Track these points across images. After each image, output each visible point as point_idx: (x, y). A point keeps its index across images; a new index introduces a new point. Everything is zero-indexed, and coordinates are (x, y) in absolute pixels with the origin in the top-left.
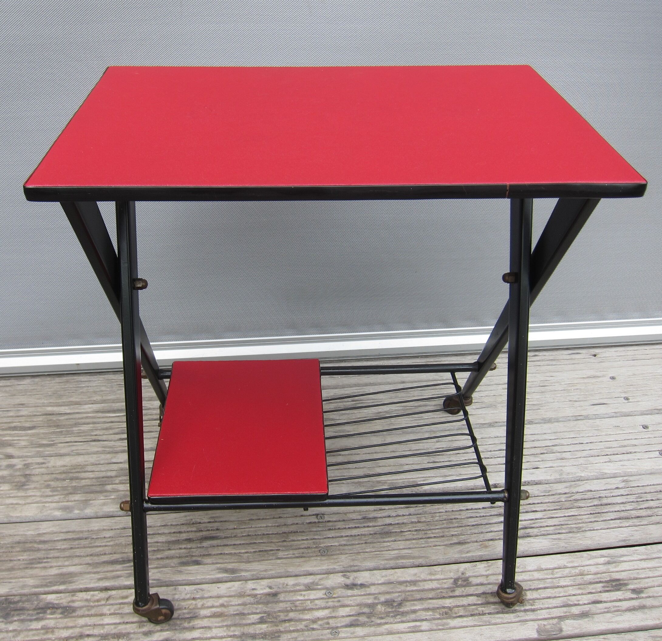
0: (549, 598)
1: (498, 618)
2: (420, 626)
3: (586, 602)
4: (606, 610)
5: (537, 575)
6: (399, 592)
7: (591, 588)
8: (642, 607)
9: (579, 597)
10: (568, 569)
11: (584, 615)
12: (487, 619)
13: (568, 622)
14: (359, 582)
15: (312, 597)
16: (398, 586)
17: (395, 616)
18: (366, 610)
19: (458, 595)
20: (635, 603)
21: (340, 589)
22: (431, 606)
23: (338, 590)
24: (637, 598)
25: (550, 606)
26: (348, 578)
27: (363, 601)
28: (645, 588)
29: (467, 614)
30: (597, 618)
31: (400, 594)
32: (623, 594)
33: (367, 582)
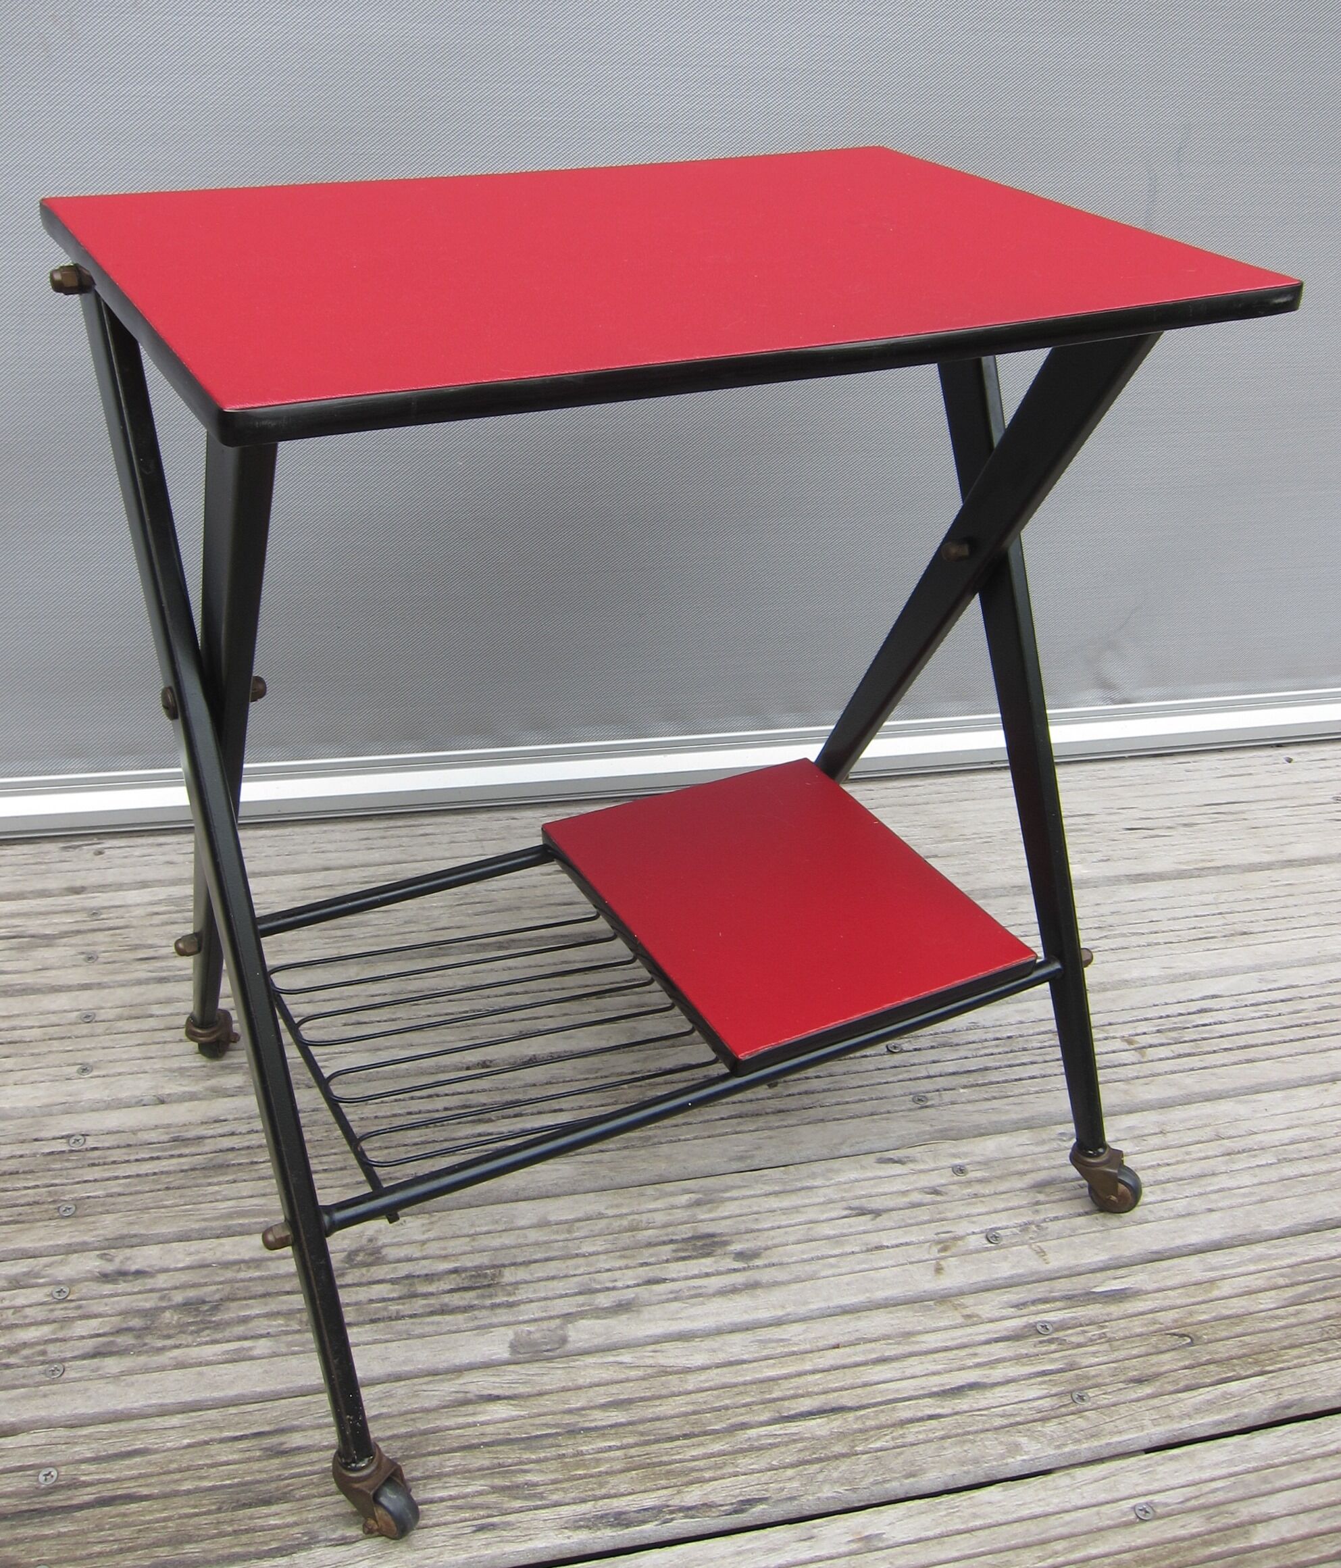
0: (553, 1278)
1: (428, 1324)
2: (251, 1348)
3: (630, 1283)
4: (671, 1296)
5: (533, 1235)
6: (221, 1283)
7: (647, 1255)
8: (754, 1286)
9: (617, 1274)
10: (606, 1221)
11: (622, 1308)
12: (404, 1328)
13: (584, 1323)
14: (134, 1268)
15: (20, 1301)
16: (220, 1271)
17: (198, 1332)
18: (136, 1322)
19: (350, 1282)
20: (738, 1278)
21: (86, 1283)
22: (284, 1308)
23: (81, 1285)
24: (744, 1269)
25: (550, 1294)
26: (110, 1260)
27: (134, 1304)
28: (767, 1249)
29: (361, 1319)
30: (646, 1313)
31: (220, 1287)
32: (715, 1262)
33: (149, 1267)
